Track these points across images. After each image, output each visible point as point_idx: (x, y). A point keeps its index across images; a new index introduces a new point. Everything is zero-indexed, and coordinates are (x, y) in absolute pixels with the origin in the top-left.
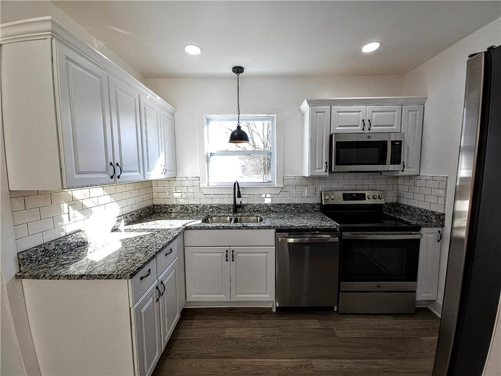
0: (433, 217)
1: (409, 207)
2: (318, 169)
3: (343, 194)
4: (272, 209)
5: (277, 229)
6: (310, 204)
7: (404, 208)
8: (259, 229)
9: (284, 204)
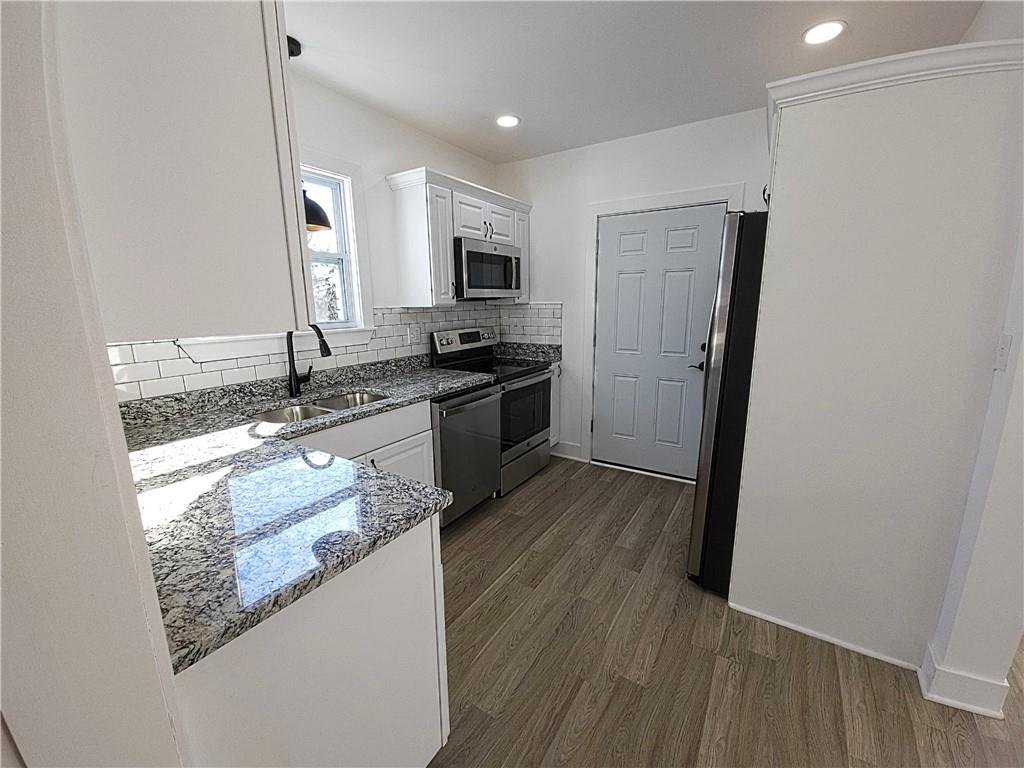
0: (551, 351)
1: (520, 346)
2: (444, 294)
3: (460, 335)
4: (362, 374)
5: (431, 399)
6: (417, 356)
7: (512, 347)
8: (411, 403)
9: (381, 363)
